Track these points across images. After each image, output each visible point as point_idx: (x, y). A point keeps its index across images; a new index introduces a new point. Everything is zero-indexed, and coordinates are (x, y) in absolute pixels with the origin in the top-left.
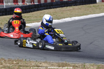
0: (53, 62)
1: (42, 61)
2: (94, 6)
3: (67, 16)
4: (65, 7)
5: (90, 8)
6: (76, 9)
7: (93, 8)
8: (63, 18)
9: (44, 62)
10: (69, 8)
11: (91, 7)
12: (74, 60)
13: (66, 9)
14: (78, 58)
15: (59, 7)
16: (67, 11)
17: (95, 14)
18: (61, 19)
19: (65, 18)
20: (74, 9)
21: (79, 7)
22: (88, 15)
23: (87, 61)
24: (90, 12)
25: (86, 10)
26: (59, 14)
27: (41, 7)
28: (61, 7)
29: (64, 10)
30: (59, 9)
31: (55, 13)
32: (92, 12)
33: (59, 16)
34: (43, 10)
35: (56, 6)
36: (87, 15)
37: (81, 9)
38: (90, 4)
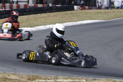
0: (22, 74)
1: (10, 72)
2: (71, 14)
3: (41, 24)
4: (39, 14)
5: (67, 16)
6: (51, 16)
7: (71, 15)
8: (36, 26)
9: (13, 74)
10: (43, 15)
11: (67, 14)
12: (47, 73)
13: (40, 16)
14: (51, 71)
15: (33, 14)
16: (41, 19)
17: (72, 22)
18: (35, 27)
19: (38, 26)
20: (49, 16)
21: (55, 14)
22: (64, 23)
23: (61, 74)
24: (67, 19)
25: (62, 18)
26: (33, 22)
29: (38, 17)
30: (33, 16)
31: (28, 20)
33: (33, 23)
35: (29, 13)
37: (56, 16)
38: (66, 11)
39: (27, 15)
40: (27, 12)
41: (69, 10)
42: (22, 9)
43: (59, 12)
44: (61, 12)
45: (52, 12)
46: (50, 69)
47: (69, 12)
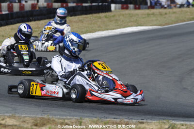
0: (25, 117)
2: (106, 17)
5: (100, 20)
6: (75, 22)
7: (105, 19)
11: (100, 18)
12: (65, 113)
14: (73, 109)
15: (45, 19)
17: (107, 30)
20: (71, 22)
21: (80, 19)
22: (95, 32)
24: (99, 27)
25: (91, 24)
27: (12, 19)
28: (48, 19)
30: (45, 23)
31: (37, 29)
32: (101, 28)
34: (16, 23)
35: (39, 17)
36: (93, 32)
37: (83, 22)
38: (99, 12)
39: (35, 20)
40: (35, 16)
41: (102, 12)
42: (27, 12)
43: (86, 14)
44: (91, 15)
45: (75, 15)
46: (71, 108)
47: (102, 15)
